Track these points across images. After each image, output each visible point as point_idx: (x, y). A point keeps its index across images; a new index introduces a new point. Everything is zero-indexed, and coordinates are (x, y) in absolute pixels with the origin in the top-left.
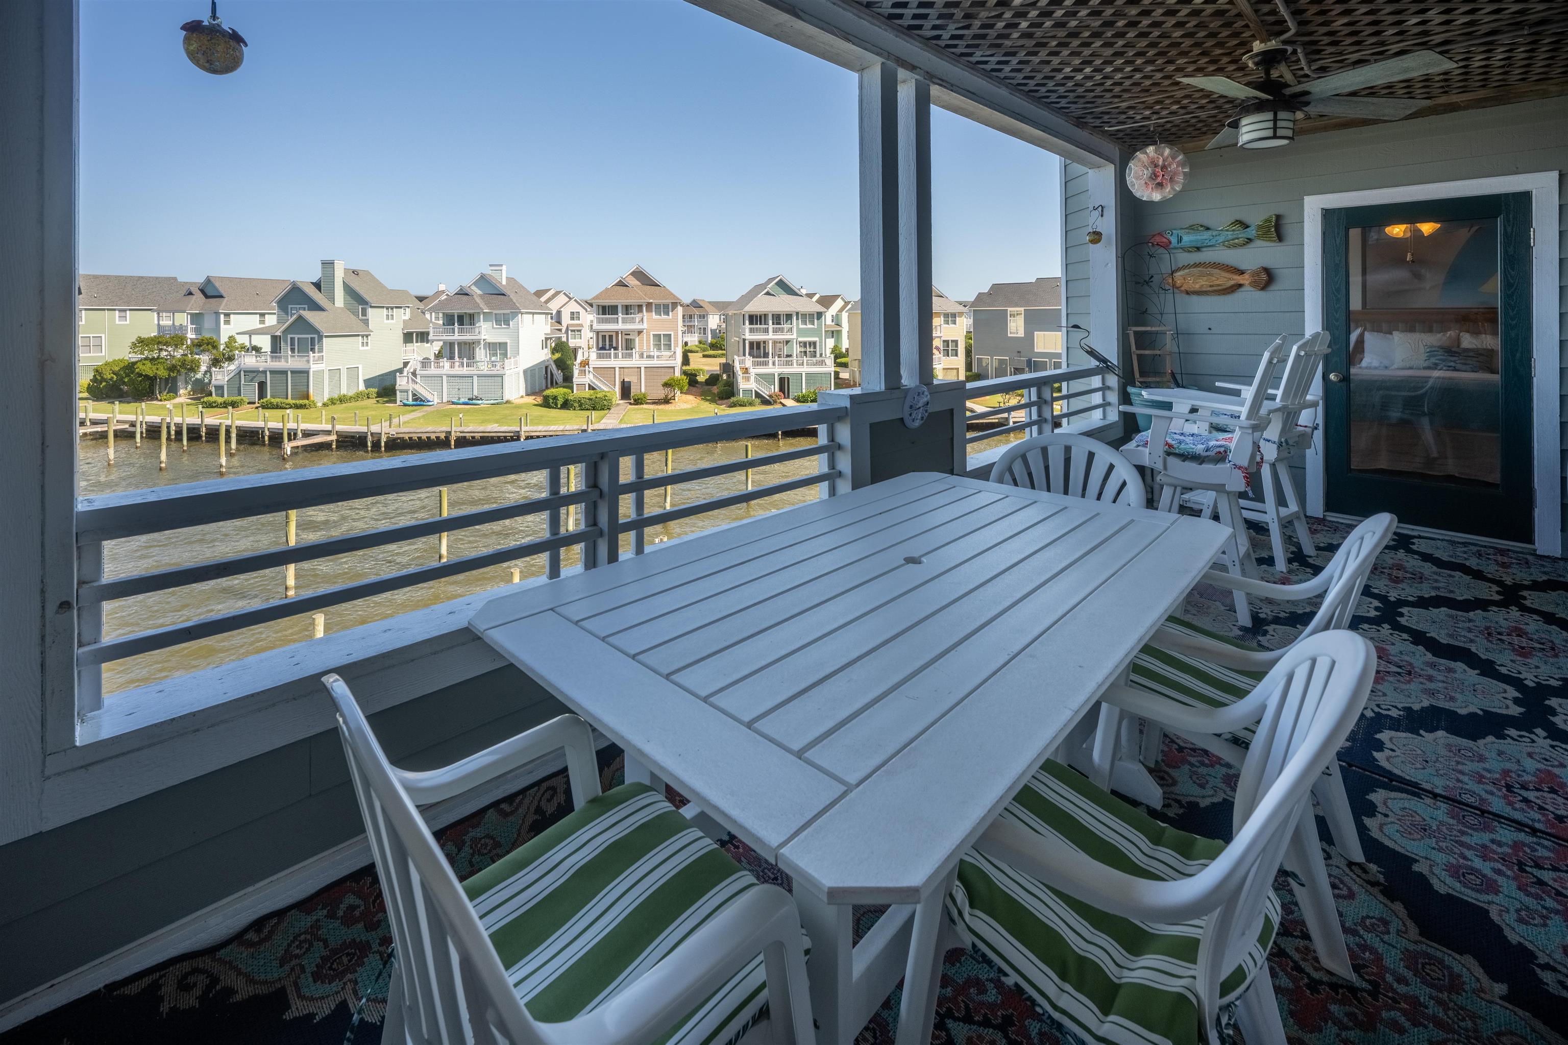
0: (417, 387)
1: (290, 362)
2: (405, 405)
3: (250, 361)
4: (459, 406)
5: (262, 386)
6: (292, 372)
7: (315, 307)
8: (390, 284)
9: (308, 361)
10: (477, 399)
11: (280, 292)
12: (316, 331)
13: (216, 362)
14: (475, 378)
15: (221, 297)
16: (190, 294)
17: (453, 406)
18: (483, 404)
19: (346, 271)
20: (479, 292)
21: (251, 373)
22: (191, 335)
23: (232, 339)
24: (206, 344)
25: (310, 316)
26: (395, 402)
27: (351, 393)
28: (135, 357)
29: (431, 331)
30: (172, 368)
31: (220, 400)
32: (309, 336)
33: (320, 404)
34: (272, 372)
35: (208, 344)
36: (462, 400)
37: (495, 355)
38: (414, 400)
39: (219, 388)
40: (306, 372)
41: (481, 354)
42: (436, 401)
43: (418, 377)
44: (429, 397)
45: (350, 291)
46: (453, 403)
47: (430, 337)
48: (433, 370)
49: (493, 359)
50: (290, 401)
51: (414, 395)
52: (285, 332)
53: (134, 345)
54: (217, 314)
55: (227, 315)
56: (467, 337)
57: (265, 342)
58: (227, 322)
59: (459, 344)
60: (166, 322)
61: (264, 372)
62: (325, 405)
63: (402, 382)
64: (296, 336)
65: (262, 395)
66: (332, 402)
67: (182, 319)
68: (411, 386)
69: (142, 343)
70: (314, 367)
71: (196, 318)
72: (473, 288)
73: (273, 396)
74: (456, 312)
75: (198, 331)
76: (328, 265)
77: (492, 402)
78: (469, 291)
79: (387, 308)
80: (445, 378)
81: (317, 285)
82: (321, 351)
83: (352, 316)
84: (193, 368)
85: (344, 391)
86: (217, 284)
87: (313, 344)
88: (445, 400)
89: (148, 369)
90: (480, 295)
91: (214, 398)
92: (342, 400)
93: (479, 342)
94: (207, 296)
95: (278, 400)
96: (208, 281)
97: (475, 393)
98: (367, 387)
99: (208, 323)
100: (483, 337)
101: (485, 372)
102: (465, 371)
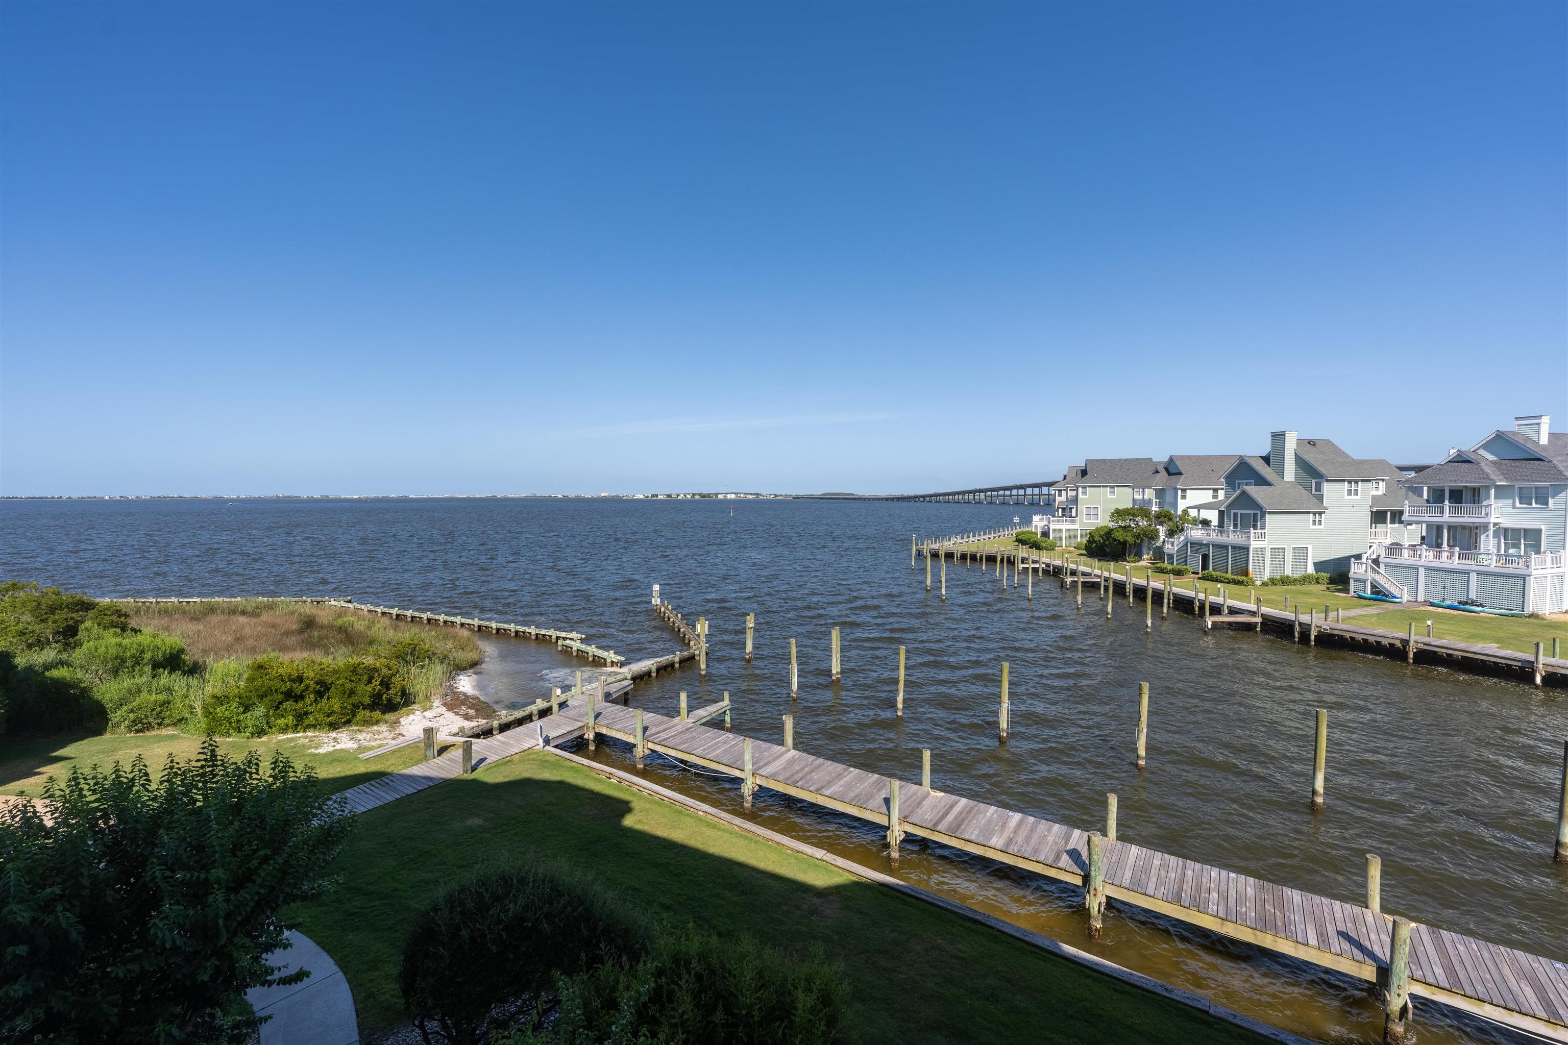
0: (1378, 578)
1: (1233, 537)
2: (1360, 597)
3: (1197, 534)
4: (1440, 610)
5: (1205, 558)
6: (1233, 547)
7: (1262, 482)
8: (1356, 455)
9: (1249, 538)
10: (1473, 603)
11: (1228, 467)
12: (1260, 507)
13: (1171, 534)
14: (1473, 576)
15: (1180, 474)
16: (1157, 472)
17: (1431, 608)
18: (1485, 613)
19: (1300, 442)
20: (1491, 457)
21: (1197, 545)
22: (1155, 508)
23: (1185, 512)
24: (1163, 517)
25: (1254, 491)
26: (1347, 591)
27: (1296, 576)
28: (1111, 525)
29: (1407, 510)
30: (1138, 536)
31: (1170, 567)
32: (1252, 512)
33: (1258, 583)
34: (1214, 546)
35: (1165, 516)
36: (1449, 602)
37: (1517, 546)
38: (1372, 593)
39: (1171, 556)
40: (1247, 549)
41: (1488, 543)
42: (1406, 597)
43: (1382, 566)
44: (1396, 592)
45: (1301, 463)
46: (1432, 605)
47: (1405, 517)
48: (1406, 557)
49: (1511, 551)
50: (1229, 576)
51: (1373, 587)
52: (1230, 507)
53: (1113, 515)
54: (1176, 489)
55: (1184, 490)
56: (1466, 519)
57: (1212, 516)
58: (1184, 497)
59: (1449, 528)
60: (1138, 497)
61: (1207, 545)
62: (1264, 584)
63: (1356, 570)
64: (1239, 512)
65: (1205, 566)
66: (1273, 582)
67: (1149, 494)
68: (1370, 576)
69: (1119, 514)
70: (1254, 544)
71: (1160, 493)
72: (1482, 452)
73: (1214, 570)
74: (1447, 486)
75: (1161, 504)
76: (1278, 438)
77: (1502, 611)
78: (1473, 457)
79: (1350, 482)
80: (1422, 571)
81: (1266, 459)
82: (1263, 527)
83: (1304, 491)
84: (1153, 536)
85: (1288, 572)
86: (1178, 463)
87: (1255, 520)
88: (1421, 598)
89: (1120, 536)
90: (1494, 463)
91: (1166, 565)
92: (1285, 581)
93: (1485, 527)
94: (1169, 474)
95: (1218, 573)
96: (1171, 460)
97: (1473, 595)
98: (1317, 572)
99: (1168, 498)
100: (1493, 520)
101: (1492, 568)
102: (1456, 563)
